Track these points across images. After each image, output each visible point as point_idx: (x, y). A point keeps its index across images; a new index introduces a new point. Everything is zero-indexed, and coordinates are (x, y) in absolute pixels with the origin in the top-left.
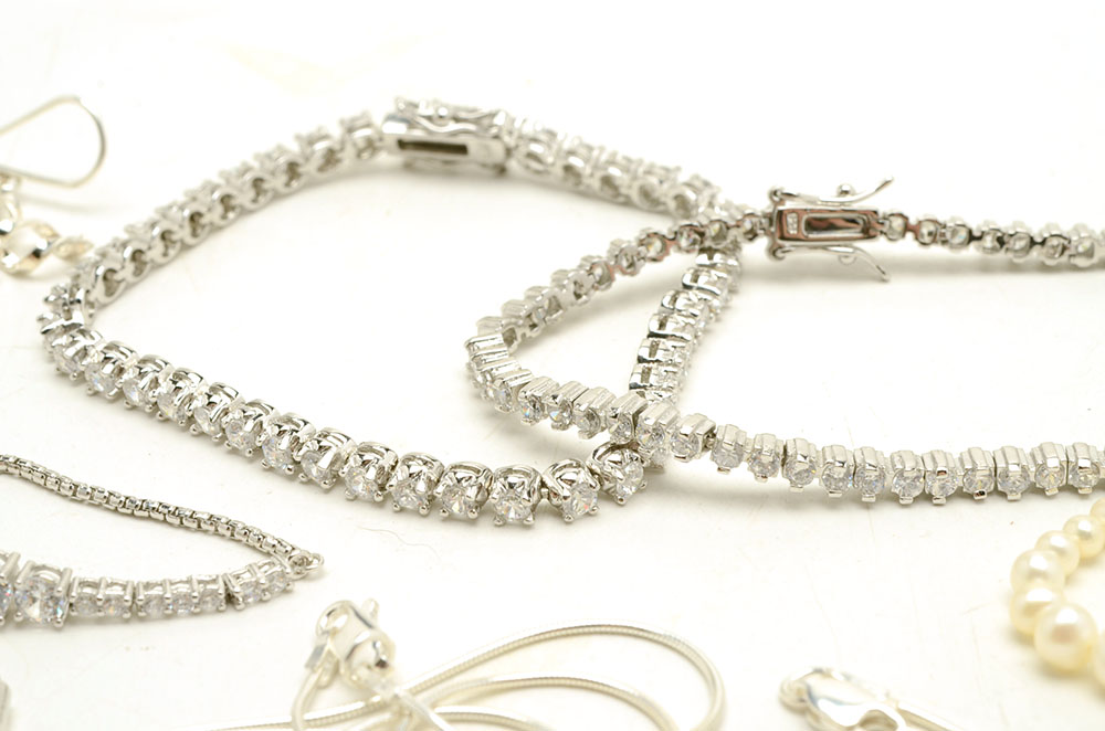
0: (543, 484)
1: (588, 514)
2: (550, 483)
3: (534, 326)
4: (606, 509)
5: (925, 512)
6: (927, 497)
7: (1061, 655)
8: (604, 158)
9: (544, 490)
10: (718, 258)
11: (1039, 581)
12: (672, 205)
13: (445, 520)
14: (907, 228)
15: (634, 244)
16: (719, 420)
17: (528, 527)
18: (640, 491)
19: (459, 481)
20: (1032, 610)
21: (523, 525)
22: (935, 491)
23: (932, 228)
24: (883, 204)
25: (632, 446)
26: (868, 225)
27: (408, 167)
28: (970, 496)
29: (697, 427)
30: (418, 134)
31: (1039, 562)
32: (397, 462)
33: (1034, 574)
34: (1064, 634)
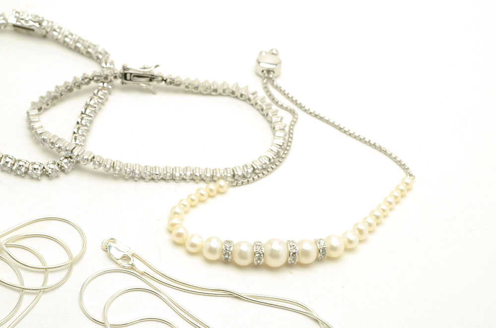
0: (44, 168)
1: (56, 177)
2: (45, 167)
3: (48, 105)
4: (62, 175)
5: (152, 184)
6: (153, 179)
7: (179, 240)
8: (77, 38)
9: (44, 170)
10: (105, 85)
11: (177, 215)
12: (95, 58)
13: (15, 175)
14: (163, 80)
15: (80, 79)
16: (96, 154)
17: (39, 180)
18: (73, 169)
19: (20, 166)
20: (173, 225)
21: (37, 179)
22: (155, 178)
23: (171, 80)
24: (156, 72)
25: (71, 157)
26: (152, 78)
27: (16, 31)
28: (165, 180)
29: (89, 157)
30: (19, 24)
31: (177, 210)
32: (3, 156)
33: (176, 213)
34: (179, 235)
